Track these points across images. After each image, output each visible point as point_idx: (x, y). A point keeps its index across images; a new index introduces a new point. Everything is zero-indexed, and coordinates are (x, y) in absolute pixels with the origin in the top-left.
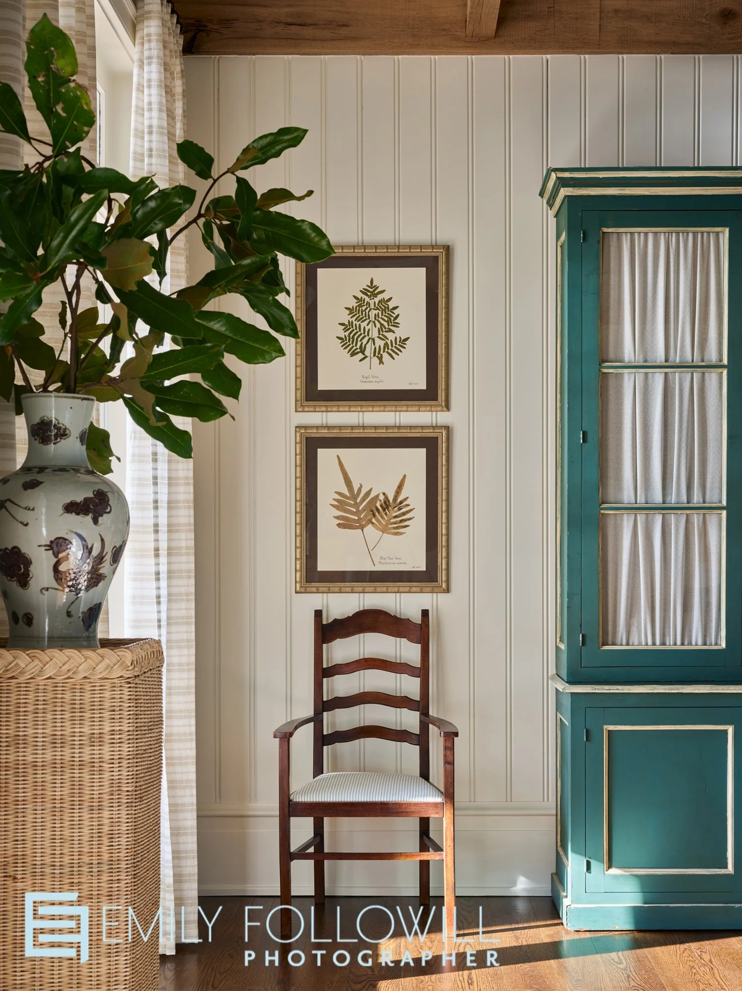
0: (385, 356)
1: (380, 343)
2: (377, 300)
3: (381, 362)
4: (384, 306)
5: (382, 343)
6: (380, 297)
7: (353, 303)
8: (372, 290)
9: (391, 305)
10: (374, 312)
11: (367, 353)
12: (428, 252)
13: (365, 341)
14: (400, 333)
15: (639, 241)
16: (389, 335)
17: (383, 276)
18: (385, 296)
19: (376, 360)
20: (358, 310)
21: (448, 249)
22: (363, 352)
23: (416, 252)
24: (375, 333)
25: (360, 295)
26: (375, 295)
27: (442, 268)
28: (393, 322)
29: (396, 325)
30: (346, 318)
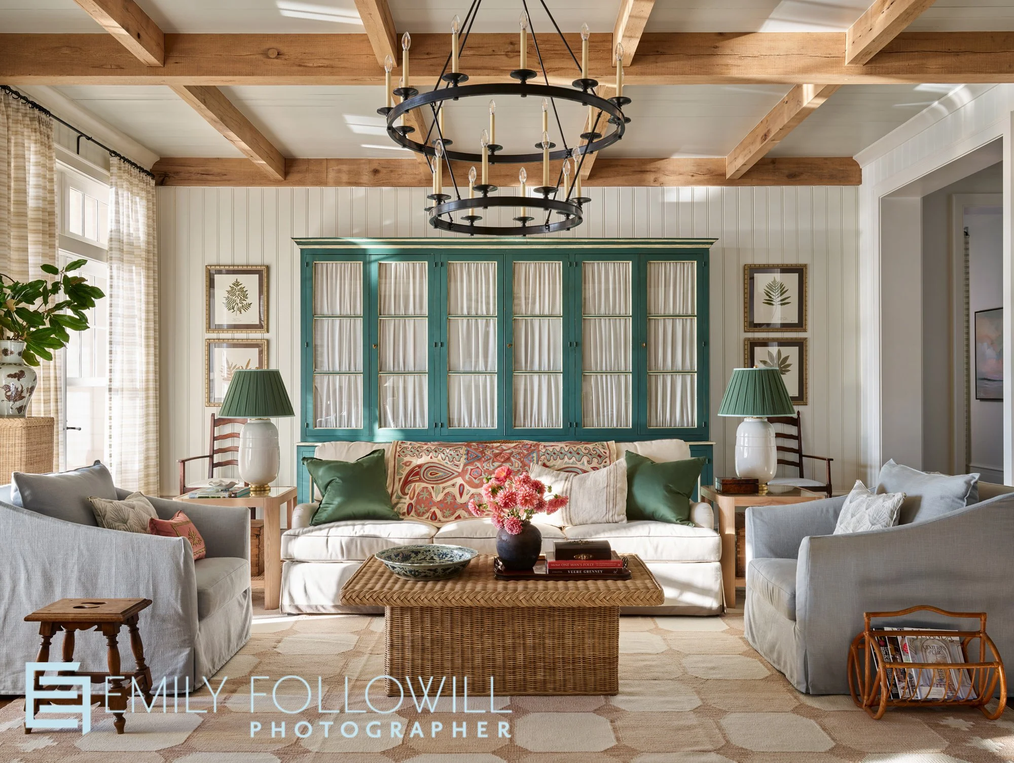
0: (242, 311)
1: (240, 305)
2: (239, 288)
3: (241, 313)
4: (242, 290)
5: (241, 305)
6: (240, 286)
7: (229, 289)
8: (237, 284)
9: (245, 290)
10: (238, 292)
11: (235, 309)
12: (259, 268)
13: (234, 304)
14: (248, 301)
15: (330, 266)
16: (244, 302)
17: (241, 278)
18: (242, 286)
19: (238, 312)
20: (231, 292)
21: (268, 268)
22: (233, 308)
23: (254, 268)
24: (238, 301)
25: (232, 286)
26: (238, 286)
27: (265, 275)
28: (245, 296)
29: (247, 298)
30: (226, 295)
